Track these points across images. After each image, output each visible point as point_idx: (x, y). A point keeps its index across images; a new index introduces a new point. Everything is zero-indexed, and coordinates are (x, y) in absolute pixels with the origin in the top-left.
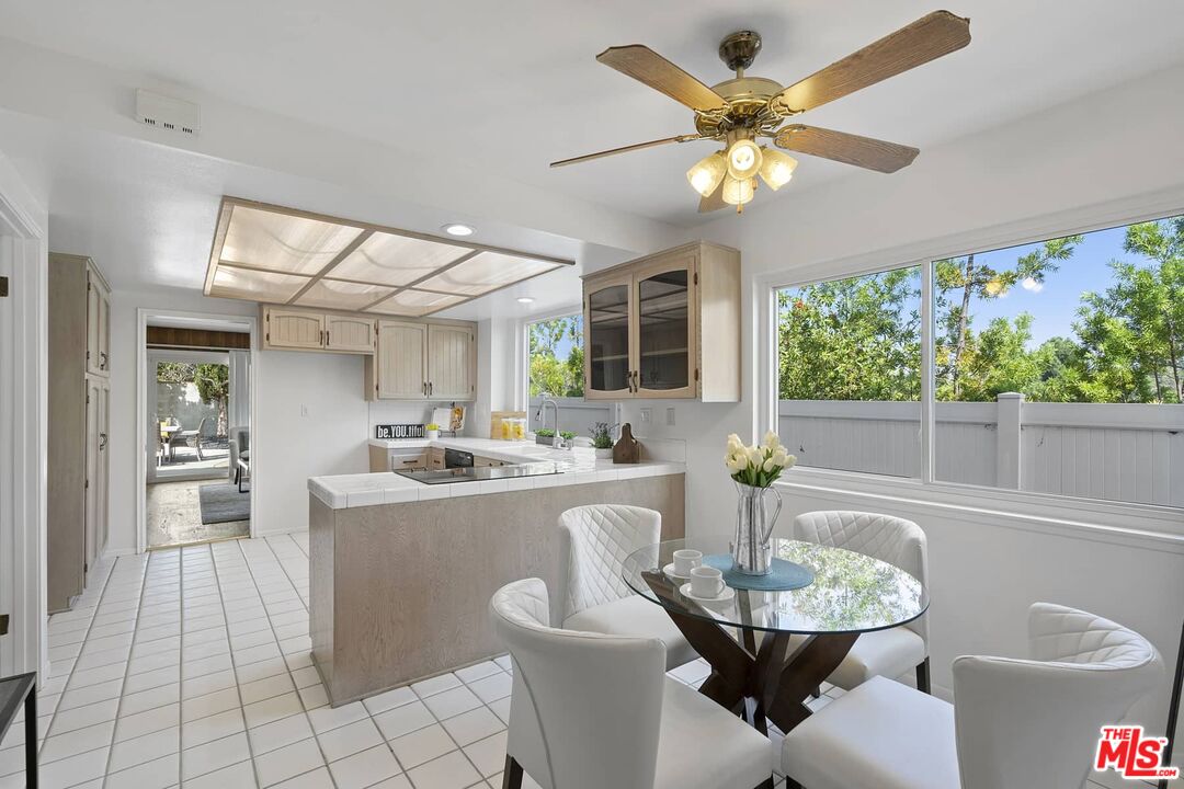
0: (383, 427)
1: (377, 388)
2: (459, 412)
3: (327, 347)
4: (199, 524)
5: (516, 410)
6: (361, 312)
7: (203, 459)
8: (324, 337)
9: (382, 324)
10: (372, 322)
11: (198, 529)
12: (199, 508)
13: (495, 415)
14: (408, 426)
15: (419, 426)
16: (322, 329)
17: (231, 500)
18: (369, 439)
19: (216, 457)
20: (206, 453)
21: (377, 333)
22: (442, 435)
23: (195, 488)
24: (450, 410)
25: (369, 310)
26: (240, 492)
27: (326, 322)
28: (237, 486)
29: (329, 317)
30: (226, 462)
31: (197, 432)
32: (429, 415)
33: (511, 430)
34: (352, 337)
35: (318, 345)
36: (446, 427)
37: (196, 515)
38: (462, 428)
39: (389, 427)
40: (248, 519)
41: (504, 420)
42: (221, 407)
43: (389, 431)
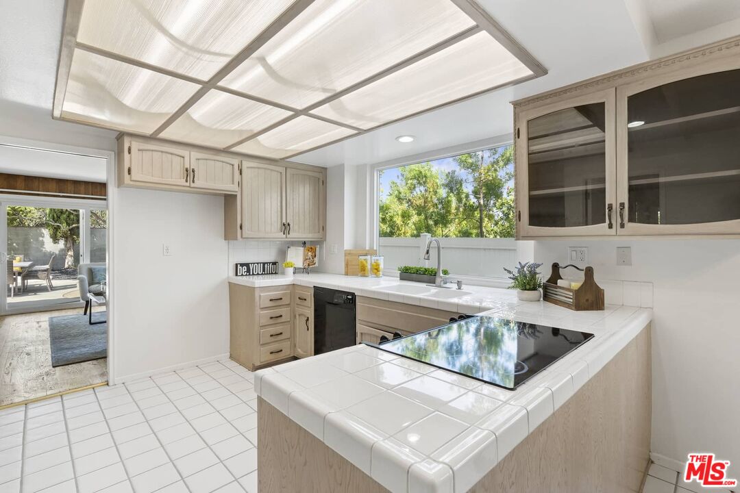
0: (242, 265)
1: (241, 228)
2: (313, 250)
3: (192, 185)
4: (49, 368)
5: (367, 248)
6: (226, 151)
7: (53, 288)
8: (189, 174)
9: (247, 164)
10: (236, 162)
11: (47, 374)
12: (48, 346)
13: (348, 253)
14: (264, 264)
15: (274, 263)
16: (187, 166)
17: (81, 334)
18: (228, 277)
19: (65, 287)
20: (55, 283)
21: (241, 174)
22: (296, 271)
23: (45, 319)
24: (302, 249)
25: (234, 149)
26: (91, 323)
27: (191, 158)
28: (87, 317)
29: (195, 154)
30: (75, 293)
31: (47, 267)
32: (283, 253)
33: (369, 267)
34: (217, 177)
35: (183, 182)
36: (299, 263)
37: (45, 354)
38: (316, 265)
39: (247, 265)
40: (105, 357)
41: (362, 258)
42: (68, 245)
43: (246, 268)
